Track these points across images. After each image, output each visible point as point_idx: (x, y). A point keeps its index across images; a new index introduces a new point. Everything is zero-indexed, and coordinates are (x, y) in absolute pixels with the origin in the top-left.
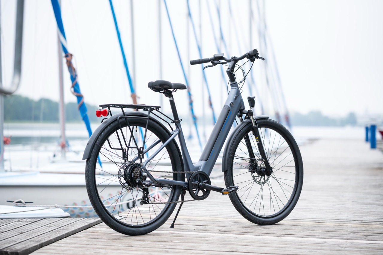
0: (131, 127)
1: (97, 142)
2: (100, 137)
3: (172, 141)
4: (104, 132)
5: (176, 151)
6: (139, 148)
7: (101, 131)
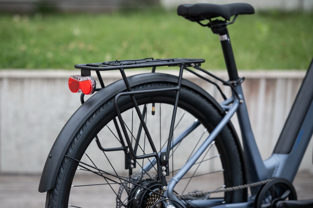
0: (141, 108)
1: (71, 151)
2: (76, 140)
3: (227, 128)
4: (84, 128)
5: (233, 143)
6: (159, 155)
7: (77, 127)
